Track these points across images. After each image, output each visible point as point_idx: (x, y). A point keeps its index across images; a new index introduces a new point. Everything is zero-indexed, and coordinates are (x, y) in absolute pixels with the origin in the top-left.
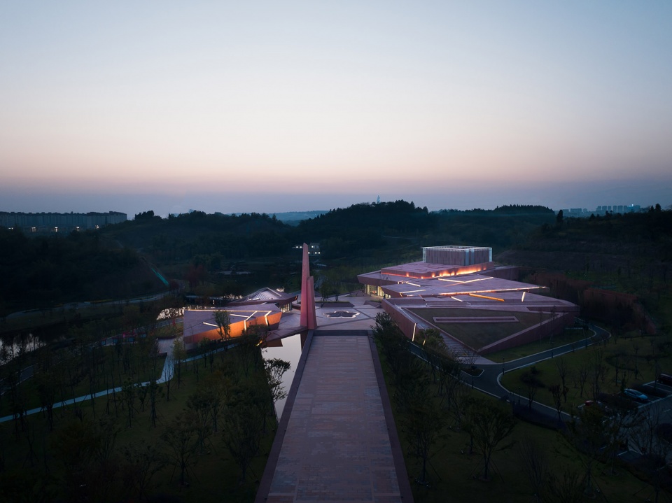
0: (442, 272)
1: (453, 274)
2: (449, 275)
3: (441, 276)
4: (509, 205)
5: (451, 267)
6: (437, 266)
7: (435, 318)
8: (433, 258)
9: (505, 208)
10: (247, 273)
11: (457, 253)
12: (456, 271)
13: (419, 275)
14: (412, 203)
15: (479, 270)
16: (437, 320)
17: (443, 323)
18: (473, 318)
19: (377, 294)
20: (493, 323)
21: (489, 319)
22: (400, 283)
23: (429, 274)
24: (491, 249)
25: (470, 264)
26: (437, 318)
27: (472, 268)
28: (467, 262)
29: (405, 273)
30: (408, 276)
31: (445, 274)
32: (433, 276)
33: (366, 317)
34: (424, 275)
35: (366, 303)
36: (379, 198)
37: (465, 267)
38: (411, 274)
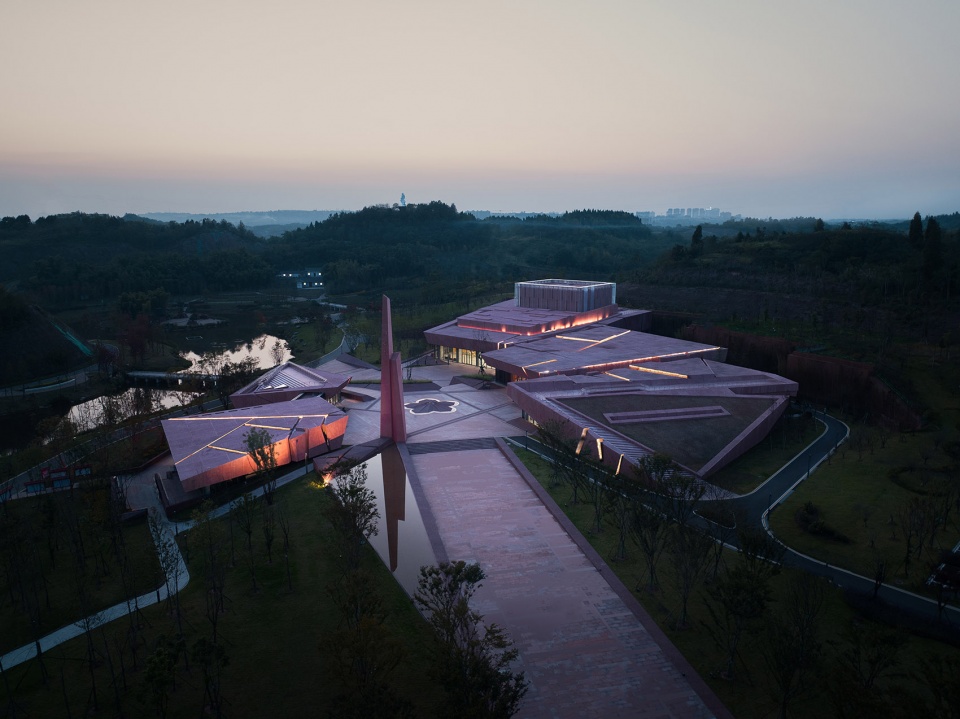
0: (554, 323)
1: (568, 326)
2: (563, 327)
3: (553, 329)
4: (582, 210)
5: (566, 315)
6: (541, 312)
7: (607, 416)
8: (531, 300)
9: (577, 214)
10: (215, 321)
11: (571, 293)
12: (572, 320)
13: (524, 330)
14: (453, 206)
15: (600, 318)
16: (612, 418)
17: (623, 425)
18: (663, 412)
19: (457, 360)
20: (696, 419)
21: (686, 413)
22: (502, 346)
23: (537, 328)
24: (614, 284)
25: (589, 310)
26: (611, 415)
27: (591, 316)
28: (586, 305)
29: (499, 327)
30: (504, 330)
31: (559, 327)
32: (543, 331)
33: (474, 410)
34: (529, 329)
35: (455, 381)
36: (403, 197)
37: (584, 314)
38: (509, 328)
